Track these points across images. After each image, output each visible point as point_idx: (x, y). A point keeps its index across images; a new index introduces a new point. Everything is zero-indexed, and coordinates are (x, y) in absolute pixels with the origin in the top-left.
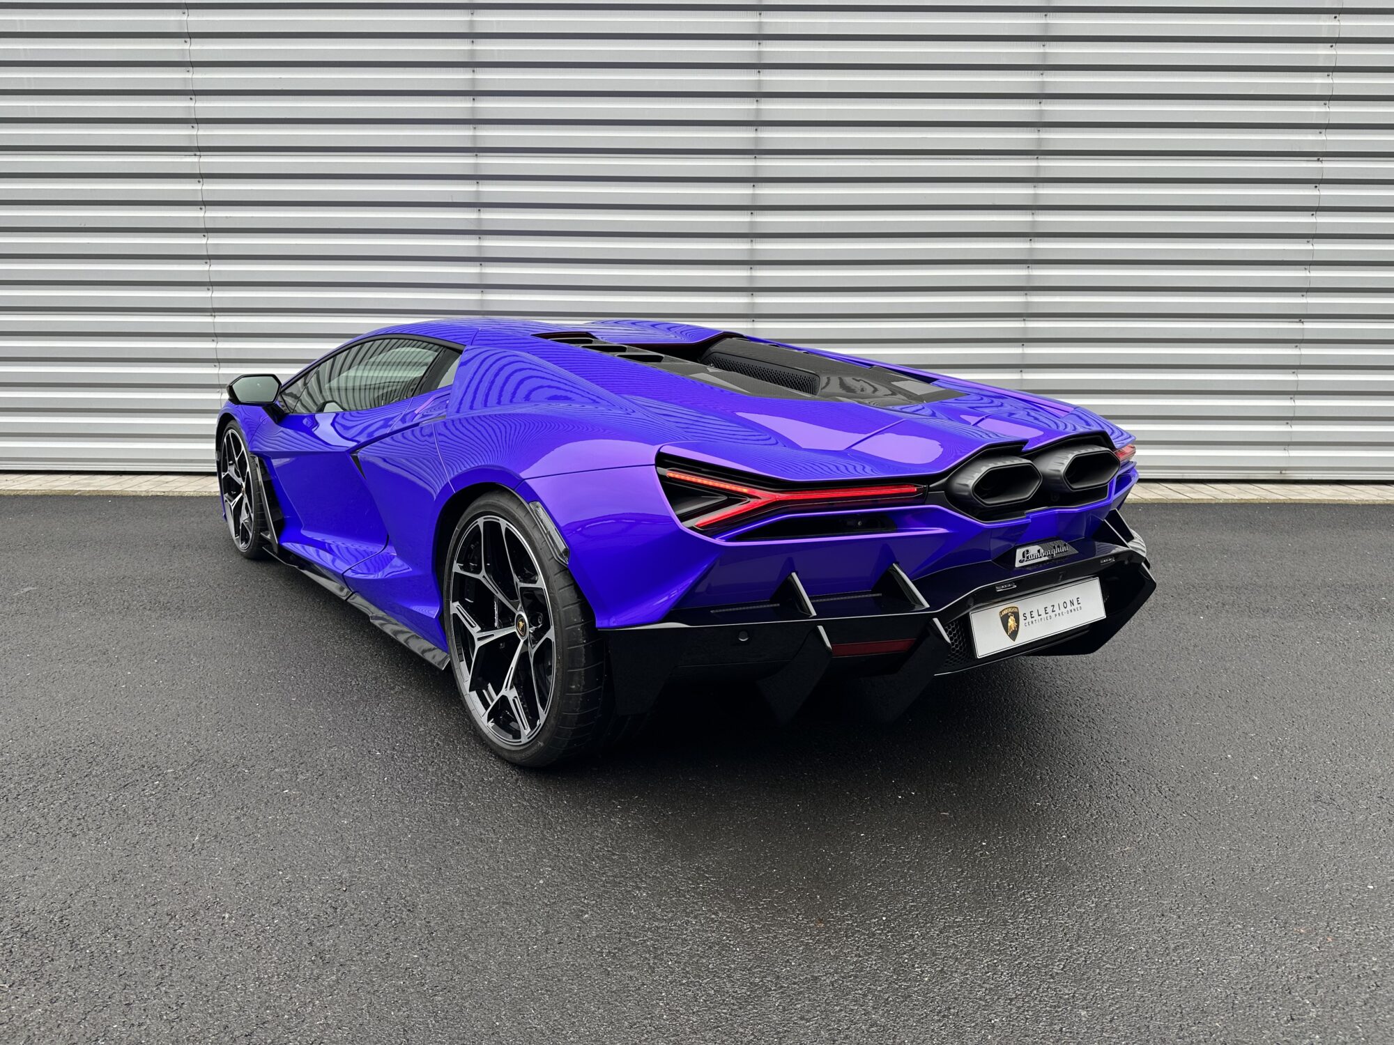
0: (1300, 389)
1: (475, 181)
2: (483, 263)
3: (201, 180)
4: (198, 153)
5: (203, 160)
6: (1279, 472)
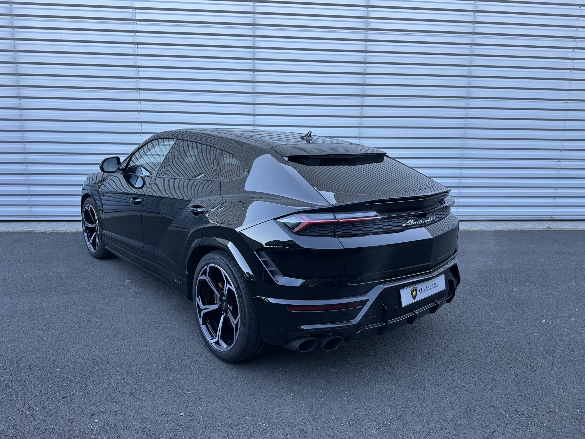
0: (559, 186)
3: (140, 102)
4: (139, 91)
5: (141, 94)
6: (551, 217)
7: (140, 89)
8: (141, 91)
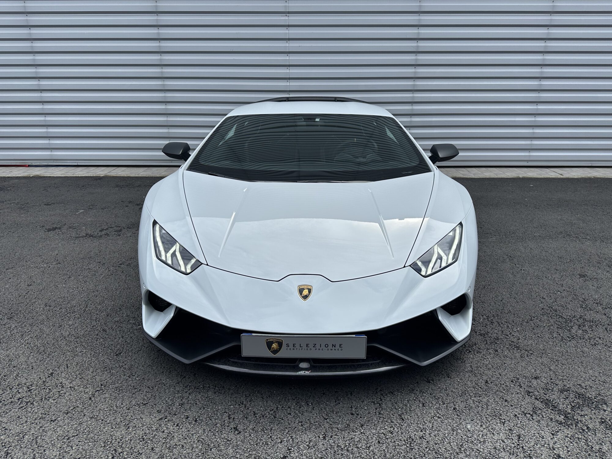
1: (417, 28)
2: (416, 67)
3: (288, 28)
4: (288, 15)
5: (290, 18)
7: (289, 13)
8: (289, 15)
